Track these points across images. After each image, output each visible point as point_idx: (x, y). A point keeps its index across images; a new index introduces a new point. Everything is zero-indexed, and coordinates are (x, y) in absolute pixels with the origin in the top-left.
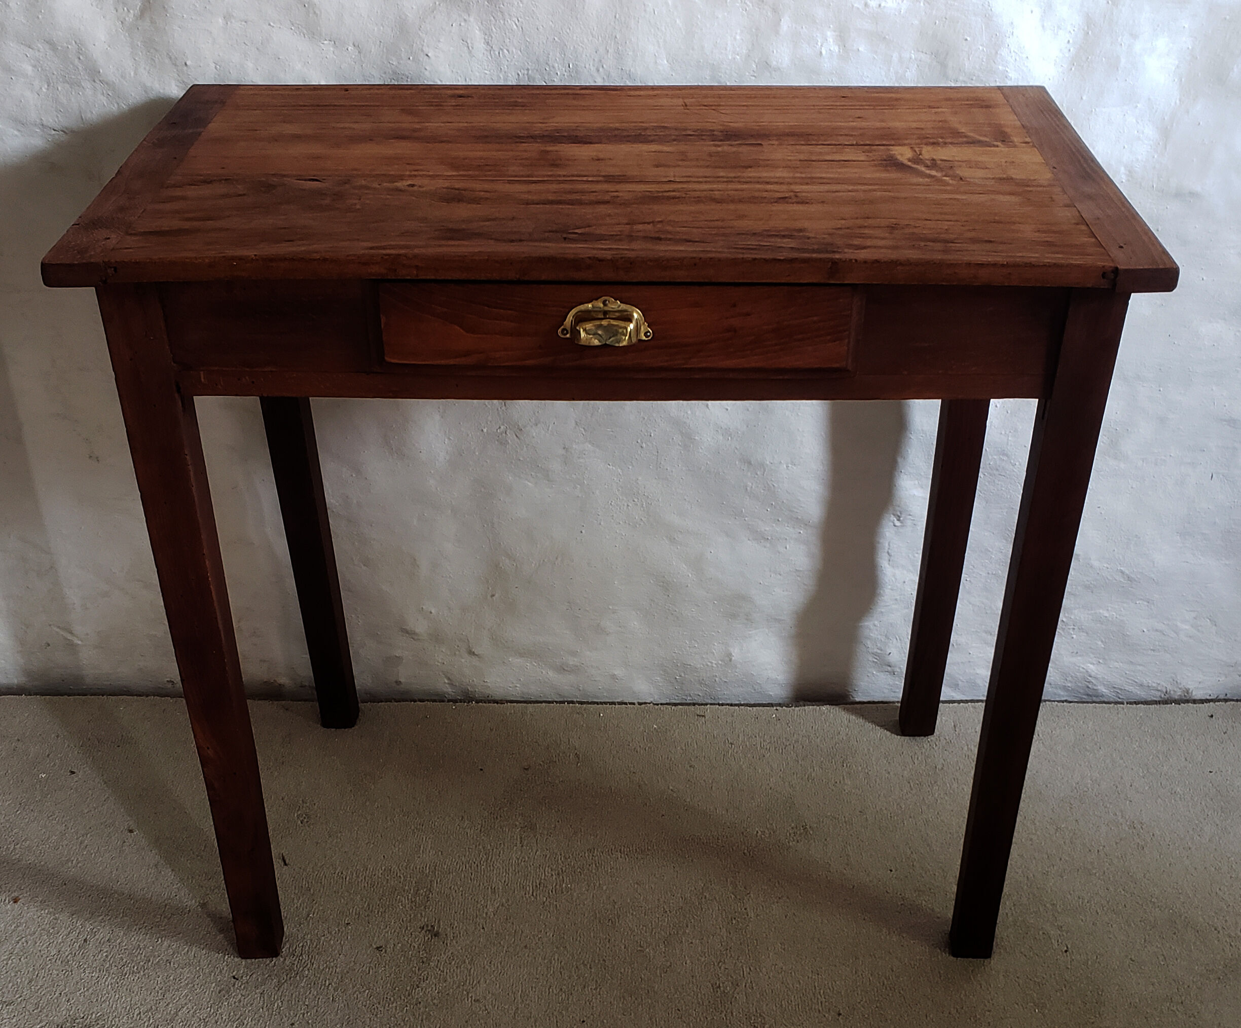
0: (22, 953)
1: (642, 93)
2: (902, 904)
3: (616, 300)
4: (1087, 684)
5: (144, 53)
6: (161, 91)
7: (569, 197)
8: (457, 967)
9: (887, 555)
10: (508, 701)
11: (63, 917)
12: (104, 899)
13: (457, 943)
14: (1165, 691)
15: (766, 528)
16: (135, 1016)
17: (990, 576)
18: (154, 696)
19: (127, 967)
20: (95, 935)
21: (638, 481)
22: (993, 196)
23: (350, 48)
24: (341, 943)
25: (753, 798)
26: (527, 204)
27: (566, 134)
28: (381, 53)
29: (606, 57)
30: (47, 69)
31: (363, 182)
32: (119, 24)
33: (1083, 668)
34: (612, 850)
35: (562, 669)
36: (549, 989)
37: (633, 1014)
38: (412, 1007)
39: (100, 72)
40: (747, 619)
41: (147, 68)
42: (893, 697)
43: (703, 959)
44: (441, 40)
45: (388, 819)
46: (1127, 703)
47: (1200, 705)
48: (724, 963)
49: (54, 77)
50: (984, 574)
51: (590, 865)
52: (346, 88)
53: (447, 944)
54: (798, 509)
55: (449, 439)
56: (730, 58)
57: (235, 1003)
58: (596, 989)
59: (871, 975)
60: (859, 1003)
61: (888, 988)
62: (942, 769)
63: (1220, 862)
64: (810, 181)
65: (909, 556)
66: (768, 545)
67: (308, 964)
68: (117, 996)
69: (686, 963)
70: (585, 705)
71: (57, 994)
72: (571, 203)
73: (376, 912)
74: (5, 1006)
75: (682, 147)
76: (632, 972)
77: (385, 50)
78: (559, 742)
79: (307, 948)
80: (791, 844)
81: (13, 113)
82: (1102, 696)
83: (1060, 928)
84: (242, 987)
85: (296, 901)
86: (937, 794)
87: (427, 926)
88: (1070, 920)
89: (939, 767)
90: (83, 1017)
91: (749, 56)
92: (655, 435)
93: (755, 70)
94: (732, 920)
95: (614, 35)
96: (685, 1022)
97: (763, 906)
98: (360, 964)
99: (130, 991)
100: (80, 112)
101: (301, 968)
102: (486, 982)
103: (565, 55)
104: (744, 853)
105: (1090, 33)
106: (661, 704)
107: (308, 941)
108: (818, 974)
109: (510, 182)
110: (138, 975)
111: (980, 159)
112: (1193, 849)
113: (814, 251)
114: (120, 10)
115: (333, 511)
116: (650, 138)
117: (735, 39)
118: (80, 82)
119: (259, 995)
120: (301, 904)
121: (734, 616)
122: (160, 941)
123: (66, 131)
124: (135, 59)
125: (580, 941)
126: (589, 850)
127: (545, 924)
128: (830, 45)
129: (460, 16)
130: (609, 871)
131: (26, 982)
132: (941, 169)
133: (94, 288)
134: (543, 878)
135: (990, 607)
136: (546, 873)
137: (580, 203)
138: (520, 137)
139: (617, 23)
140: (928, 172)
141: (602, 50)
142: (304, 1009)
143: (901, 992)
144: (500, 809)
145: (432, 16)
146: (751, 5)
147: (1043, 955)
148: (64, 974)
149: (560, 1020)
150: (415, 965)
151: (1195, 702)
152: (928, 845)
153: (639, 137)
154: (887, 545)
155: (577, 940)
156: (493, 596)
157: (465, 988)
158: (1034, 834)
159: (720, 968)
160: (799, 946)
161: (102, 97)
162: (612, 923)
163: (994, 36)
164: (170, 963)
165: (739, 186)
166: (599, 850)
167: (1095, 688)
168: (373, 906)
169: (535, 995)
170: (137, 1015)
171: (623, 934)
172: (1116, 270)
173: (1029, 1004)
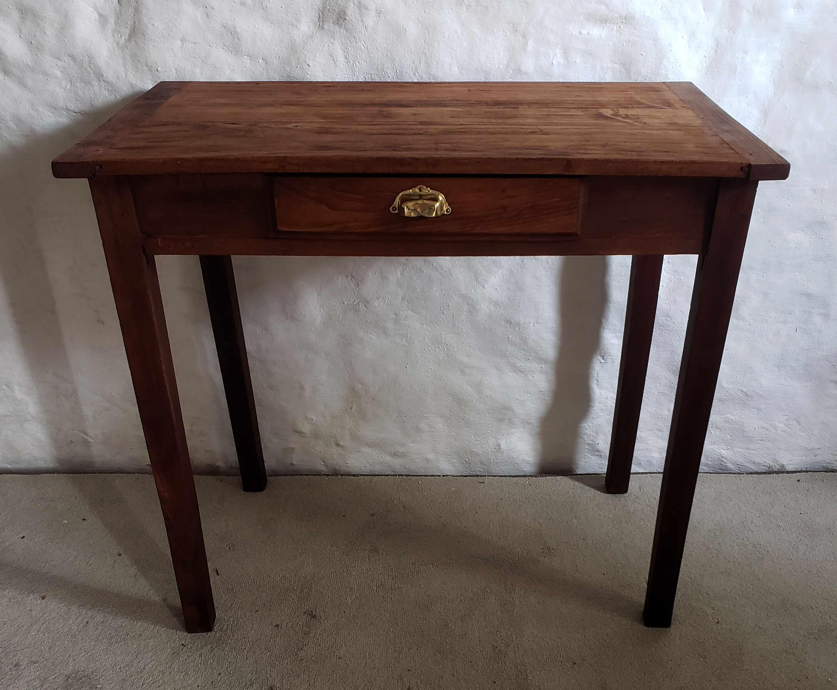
0: (45, 631)
1: (442, 85)
2: (612, 595)
3: (427, 187)
4: (721, 462)
5: (131, 63)
6: (142, 87)
7: (397, 131)
8: (327, 637)
9: (596, 381)
10: (361, 475)
11: (73, 608)
12: (100, 597)
13: (327, 621)
14: (769, 466)
15: (521, 364)
16: (118, 669)
17: (660, 394)
18: (138, 473)
19: (114, 638)
20: (94, 619)
21: (441, 335)
22: (666, 131)
23: (260, 61)
24: (252, 623)
25: (515, 531)
26: (370, 135)
27: (395, 103)
28: (280, 64)
29: (419, 66)
30: (70, 73)
31: (265, 125)
32: (115, 45)
33: (718, 452)
34: (427, 563)
35: (395, 455)
36: (387, 650)
37: (441, 665)
38: (298, 662)
39: (103, 75)
40: (509, 422)
41: (133, 73)
42: (601, 471)
43: (486, 630)
44: (317, 55)
45: (285, 546)
46: (746, 474)
47: (791, 474)
48: (500, 632)
49: (75, 78)
50: (656, 393)
51: (413, 573)
52: (257, 83)
53: (321, 623)
54: (541, 352)
55: (323, 309)
56: (496, 66)
57: (183, 661)
58: (417, 650)
59: (594, 639)
60: (587, 656)
61: (606, 647)
62: (633, 513)
63: (811, 567)
64: (551, 124)
65: (609, 382)
66: (522, 375)
67: (230, 636)
68: (106, 657)
69: (475, 633)
70: (409, 477)
71: (67, 656)
72: (399, 134)
73: (275, 603)
74: (32, 664)
75: (468, 109)
76: (441, 639)
77: (282, 62)
78: (393, 499)
79: (231, 626)
80: (540, 558)
81: (49, 102)
82: (730, 470)
83: (713, 608)
84: (188, 651)
85: (224, 597)
86: (631, 528)
87: (308, 612)
88: (719, 603)
89: (632, 512)
90: (83, 671)
91: (508, 65)
92: (451, 305)
93: (512, 74)
94: (504, 605)
95: (424, 52)
96: (475, 670)
97: (523, 597)
98: (265, 636)
99: (115, 654)
100: (91, 101)
101: (226, 639)
102: (346, 646)
103: (394, 65)
104: (511, 565)
105: (718, 50)
106: (457, 476)
107: (231, 622)
108: (560, 639)
109: (359, 124)
110: (120, 644)
111: (655, 114)
112: (793, 560)
113: (555, 155)
114: (116, 36)
115: (251, 355)
116: (448, 105)
117: (499, 54)
118: (91, 82)
119: (199, 656)
120: (227, 599)
121: (501, 420)
122: (136, 622)
123: (82, 113)
124: (125, 67)
125: (407, 620)
126: (413, 564)
127: (384, 609)
128: (558, 58)
129: (329, 40)
130: (425, 576)
131: (47, 649)
132: (631, 119)
133: (87, 179)
134: (383, 581)
135: (660, 414)
136: (385, 578)
137: (404, 134)
138: (365, 104)
139: (426, 44)
140: (624, 120)
141: (417, 62)
142: (228, 665)
143: (614, 649)
144: (356, 539)
145: (312, 40)
146: (509, 33)
147: (703, 625)
148: (73, 643)
149: (394, 669)
150: (300, 636)
151: (788, 472)
152: (627, 559)
153: (441, 104)
154: (596, 375)
155: (405, 619)
156: (351, 408)
157: (332, 650)
158: (693, 552)
159: (497, 635)
160: (548, 621)
161: (105, 91)
162: (427, 608)
163: (659, 52)
164: (141, 636)
165: (504, 126)
166: (419, 563)
167: (726, 465)
168: (273, 600)
169: (378, 654)
170: (119, 669)
171: (435, 615)
172: (750, 166)
173: (696, 656)
